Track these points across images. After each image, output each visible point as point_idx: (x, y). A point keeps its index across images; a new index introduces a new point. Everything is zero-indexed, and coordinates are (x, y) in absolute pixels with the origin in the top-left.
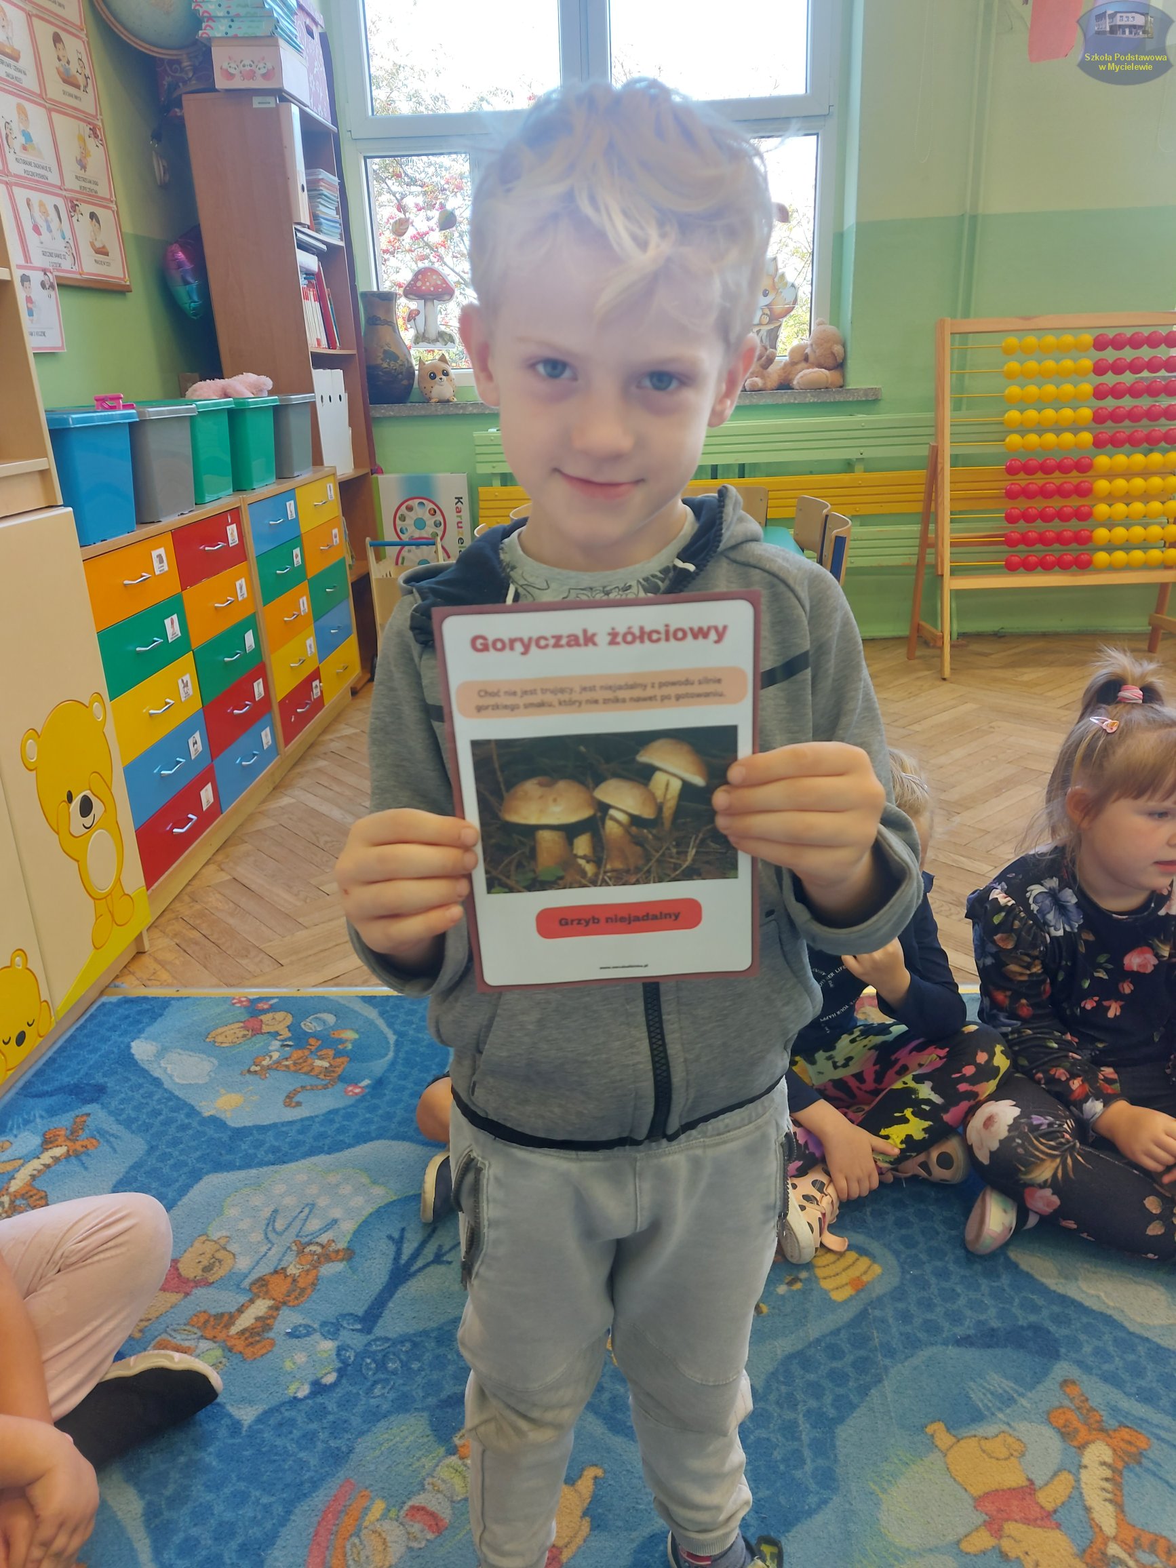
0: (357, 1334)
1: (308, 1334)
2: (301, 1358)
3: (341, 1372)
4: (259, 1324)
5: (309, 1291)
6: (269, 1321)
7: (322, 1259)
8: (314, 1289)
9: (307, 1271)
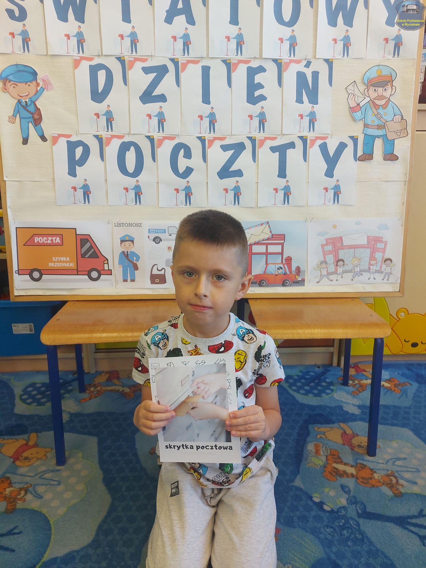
0: (355, 512)
2: (332, 493)
3: (332, 511)
5: (369, 485)
7: (390, 485)
8: (371, 487)
9: (380, 482)
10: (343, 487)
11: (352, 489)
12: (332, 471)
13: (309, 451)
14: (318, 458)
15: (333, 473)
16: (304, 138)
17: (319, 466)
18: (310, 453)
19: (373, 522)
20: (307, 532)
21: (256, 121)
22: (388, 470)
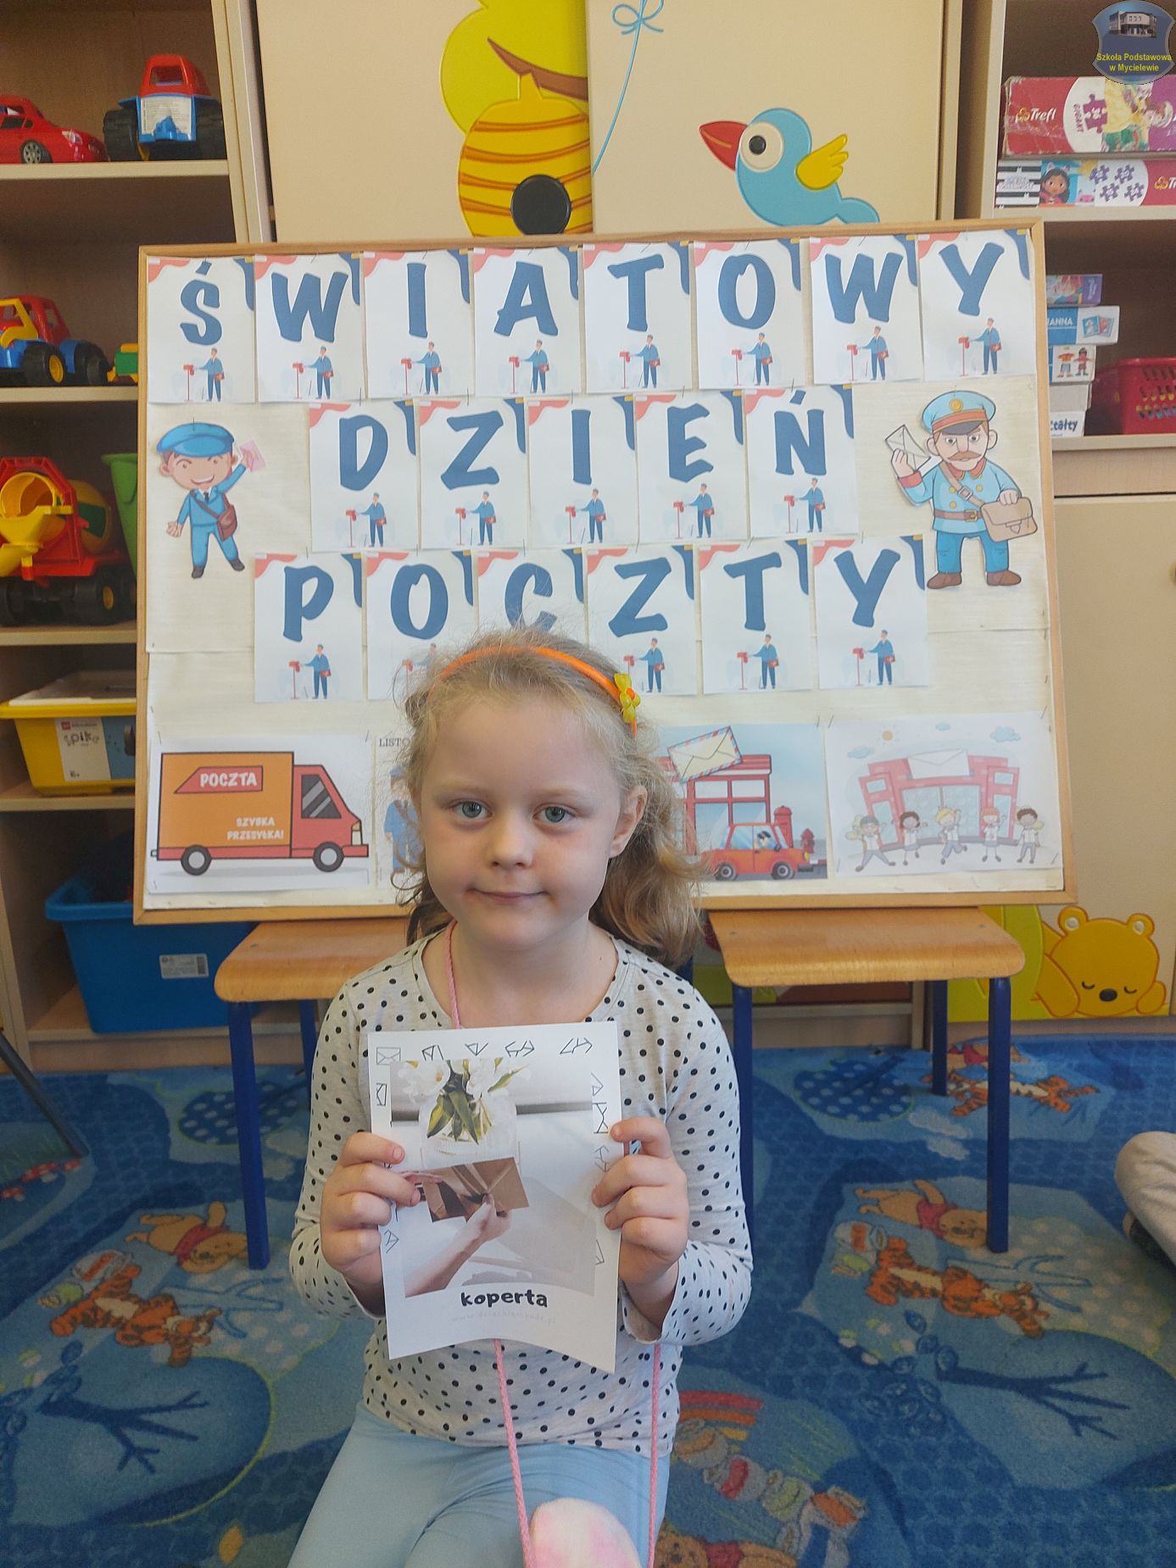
0: (933, 1368)
1: (913, 1327)
2: (884, 1330)
3: (881, 1366)
4: (909, 1287)
5: (969, 1313)
6: (917, 1293)
7: (1018, 1313)
8: (975, 1317)
9: (994, 1305)
10: (909, 1317)
11: (929, 1322)
12: (890, 1283)
13: (839, 1241)
14: (858, 1255)
15: (890, 1287)
16: (799, 543)
17: (859, 1273)
18: (839, 1245)
19: (972, 1390)
20: (820, 1407)
21: (692, 515)
22: (1017, 1282)
